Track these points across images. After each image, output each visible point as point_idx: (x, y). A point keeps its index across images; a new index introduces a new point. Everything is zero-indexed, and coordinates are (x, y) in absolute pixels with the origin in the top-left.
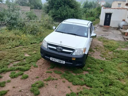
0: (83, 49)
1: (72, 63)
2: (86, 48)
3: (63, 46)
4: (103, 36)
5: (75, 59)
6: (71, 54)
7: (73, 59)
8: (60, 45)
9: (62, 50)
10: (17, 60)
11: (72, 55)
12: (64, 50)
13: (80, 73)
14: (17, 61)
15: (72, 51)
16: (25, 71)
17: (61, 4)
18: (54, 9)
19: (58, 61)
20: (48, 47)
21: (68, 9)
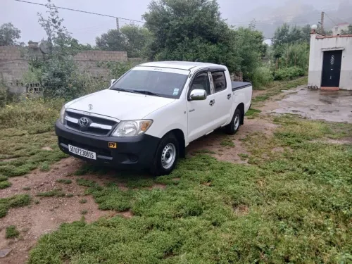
0: (138, 122)
1: (111, 158)
2: (152, 120)
3: (92, 115)
4: (297, 111)
5: (115, 147)
6: (109, 133)
7: (112, 147)
8: (85, 114)
9: (89, 124)
10: (14, 155)
11: (110, 135)
12: (94, 125)
13: (144, 187)
14: (13, 157)
15: (109, 127)
16: (14, 175)
17: (182, 35)
18: (166, 49)
19: (82, 153)
20: (64, 120)
21: (199, 46)
